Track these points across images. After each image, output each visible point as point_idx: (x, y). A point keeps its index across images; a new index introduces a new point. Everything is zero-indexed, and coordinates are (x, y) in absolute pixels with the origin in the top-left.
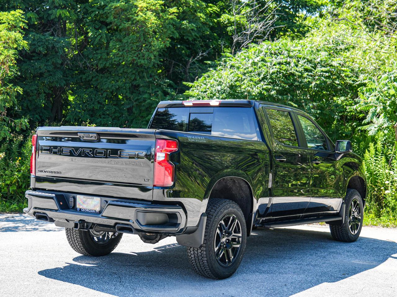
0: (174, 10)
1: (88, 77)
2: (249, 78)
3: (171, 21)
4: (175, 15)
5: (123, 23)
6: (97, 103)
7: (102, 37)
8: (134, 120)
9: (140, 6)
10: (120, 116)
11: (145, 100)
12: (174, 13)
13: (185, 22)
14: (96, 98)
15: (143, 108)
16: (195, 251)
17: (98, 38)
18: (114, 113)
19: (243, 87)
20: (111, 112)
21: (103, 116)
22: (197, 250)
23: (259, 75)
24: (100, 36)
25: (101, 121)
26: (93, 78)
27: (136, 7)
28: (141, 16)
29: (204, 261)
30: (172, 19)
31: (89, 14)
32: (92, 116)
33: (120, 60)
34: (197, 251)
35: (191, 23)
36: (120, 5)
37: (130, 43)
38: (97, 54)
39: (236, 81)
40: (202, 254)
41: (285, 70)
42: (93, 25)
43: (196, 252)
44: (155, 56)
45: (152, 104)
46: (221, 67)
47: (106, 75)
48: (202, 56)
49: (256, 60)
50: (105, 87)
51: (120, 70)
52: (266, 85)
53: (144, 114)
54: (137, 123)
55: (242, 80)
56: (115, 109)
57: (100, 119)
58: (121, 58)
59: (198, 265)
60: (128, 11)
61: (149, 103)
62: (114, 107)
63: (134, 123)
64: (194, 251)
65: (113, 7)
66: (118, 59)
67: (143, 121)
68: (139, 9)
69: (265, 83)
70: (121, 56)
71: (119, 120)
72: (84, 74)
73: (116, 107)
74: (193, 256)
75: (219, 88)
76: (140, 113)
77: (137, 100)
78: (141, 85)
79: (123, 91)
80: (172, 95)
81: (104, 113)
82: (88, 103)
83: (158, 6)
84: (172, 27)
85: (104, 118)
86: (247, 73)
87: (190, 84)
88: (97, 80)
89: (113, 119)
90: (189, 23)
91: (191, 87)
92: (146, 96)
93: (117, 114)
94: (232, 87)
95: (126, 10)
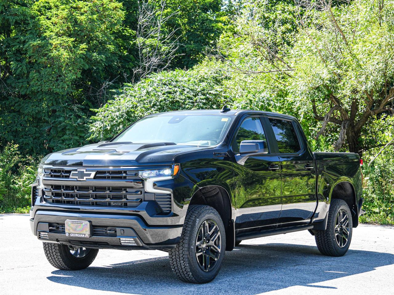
0: (84, 46)
1: (11, 102)
2: (142, 105)
3: (82, 56)
4: (85, 51)
5: (40, 58)
6: (20, 125)
7: (22, 68)
8: (52, 140)
9: (54, 44)
10: (40, 137)
11: (60, 123)
12: (84, 48)
13: (95, 54)
14: (19, 121)
15: (59, 130)
17: (20, 69)
18: (35, 134)
19: (136, 113)
20: (32, 133)
21: (25, 137)
23: (150, 102)
24: (21, 68)
25: (23, 141)
26: (15, 103)
27: (51, 44)
28: (55, 53)
30: (82, 54)
31: (10, 47)
32: (15, 136)
33: (39, 88)
35: (101, 55)
36: (37, 43)
37: (47, 75)
38: (19, 83)
39: (132, 108)
41: (171, 98)
42: (15, 57)
44: (68, 85)
45: (66, 126)
46: (123, 94)
47: (27, 100)
48: (108, 85)
49: (150, 90)
50: (26, 112)
51: (39, 96)
52: (155, 111)
53: (60, 135)
54: (54, 142)
55: (136, 107)
56: (35, 130)
57: (22, 139)
58: (39, 87)
60: (44, 48)
61: (64, 125)
62: (35, 128)
63: (52, 142)
65: (31, 45)
66: (37, 87)
67: (59, 141)
68: (53, 46)
69: (155, 109)
70: (40, 85)
71: (39, 139)
72: (8, 99)
73: (36, 129)
75: (118, 114)
76: (57, 133)
77: (55, 122)
78: (57, 110)
79: (42, 114)
80: (83, 118)
81: (26, 133)
82: (11, 125)
83: (70, 43)
84: (82, 60)
85: (26, 138)
86: (141, 101)
87: (96, 110)
88: (20, 105)
89: (34, 139)
90: (99, 55)
91: (97, 112)
92: (61, 119)
93: (37, 135)
94: (128, 113)
95: (43, 47)
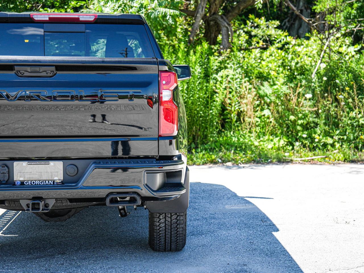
16: (167, 218)
22: (171, 216)
29: (178, 230)
34: (171, 218)
40: (178, 220)
43: (169, 220)
59: (168, 236)
64: (165, 218)
74: (162, 225)
